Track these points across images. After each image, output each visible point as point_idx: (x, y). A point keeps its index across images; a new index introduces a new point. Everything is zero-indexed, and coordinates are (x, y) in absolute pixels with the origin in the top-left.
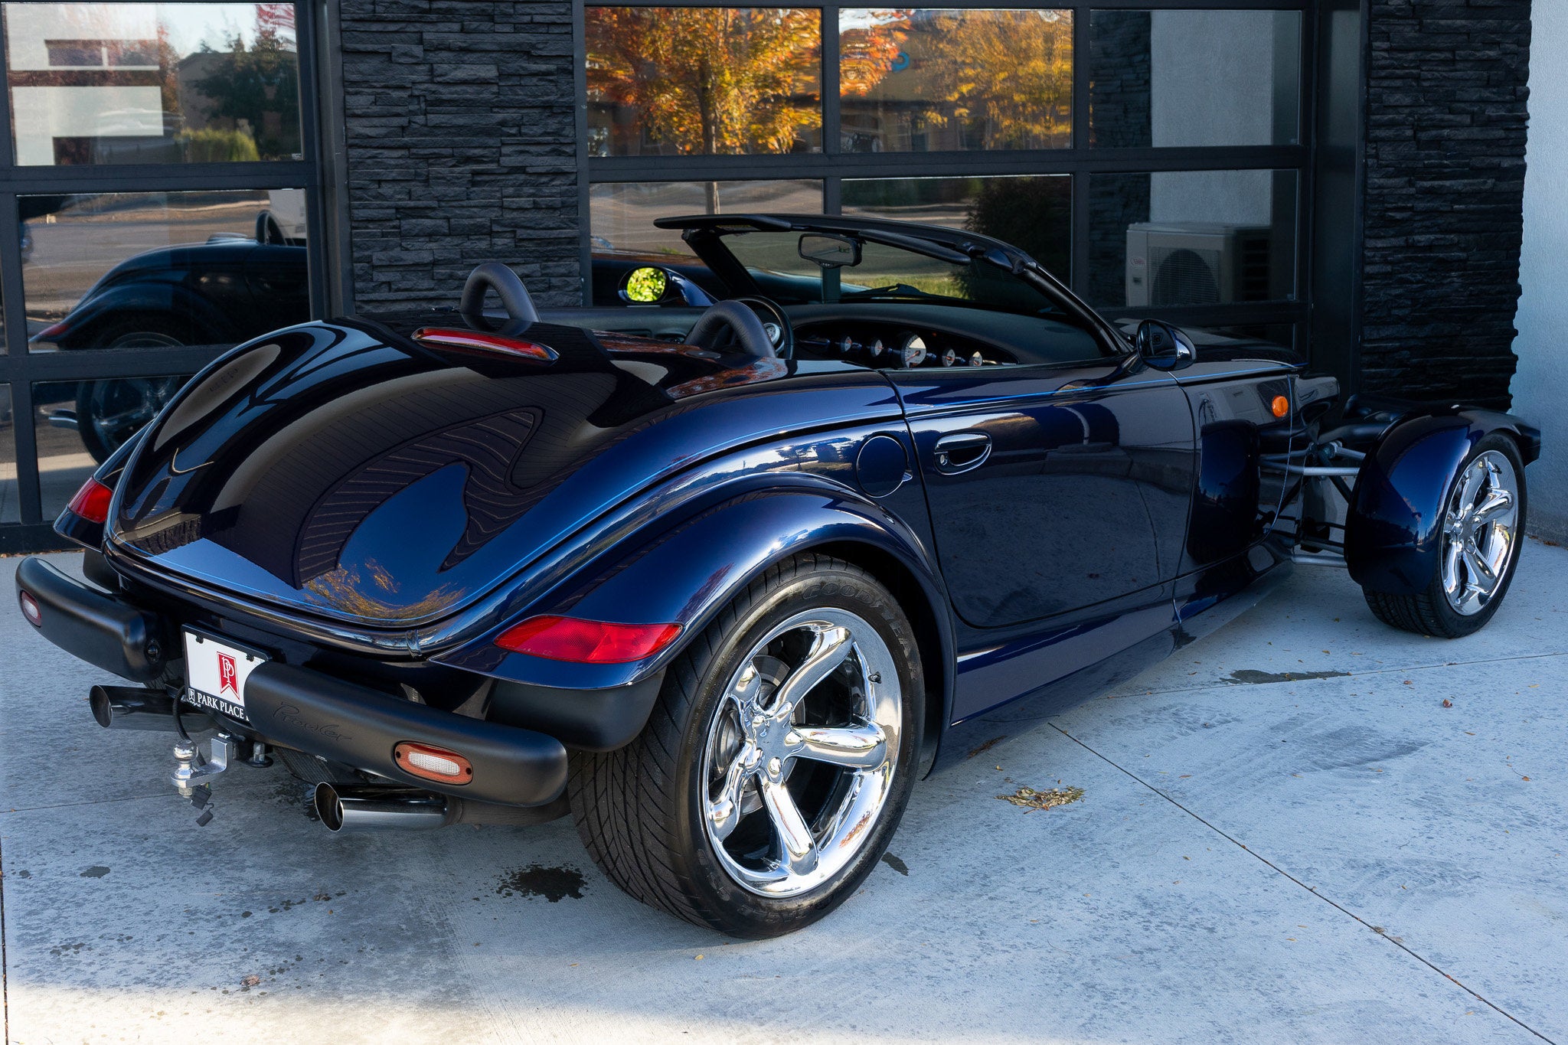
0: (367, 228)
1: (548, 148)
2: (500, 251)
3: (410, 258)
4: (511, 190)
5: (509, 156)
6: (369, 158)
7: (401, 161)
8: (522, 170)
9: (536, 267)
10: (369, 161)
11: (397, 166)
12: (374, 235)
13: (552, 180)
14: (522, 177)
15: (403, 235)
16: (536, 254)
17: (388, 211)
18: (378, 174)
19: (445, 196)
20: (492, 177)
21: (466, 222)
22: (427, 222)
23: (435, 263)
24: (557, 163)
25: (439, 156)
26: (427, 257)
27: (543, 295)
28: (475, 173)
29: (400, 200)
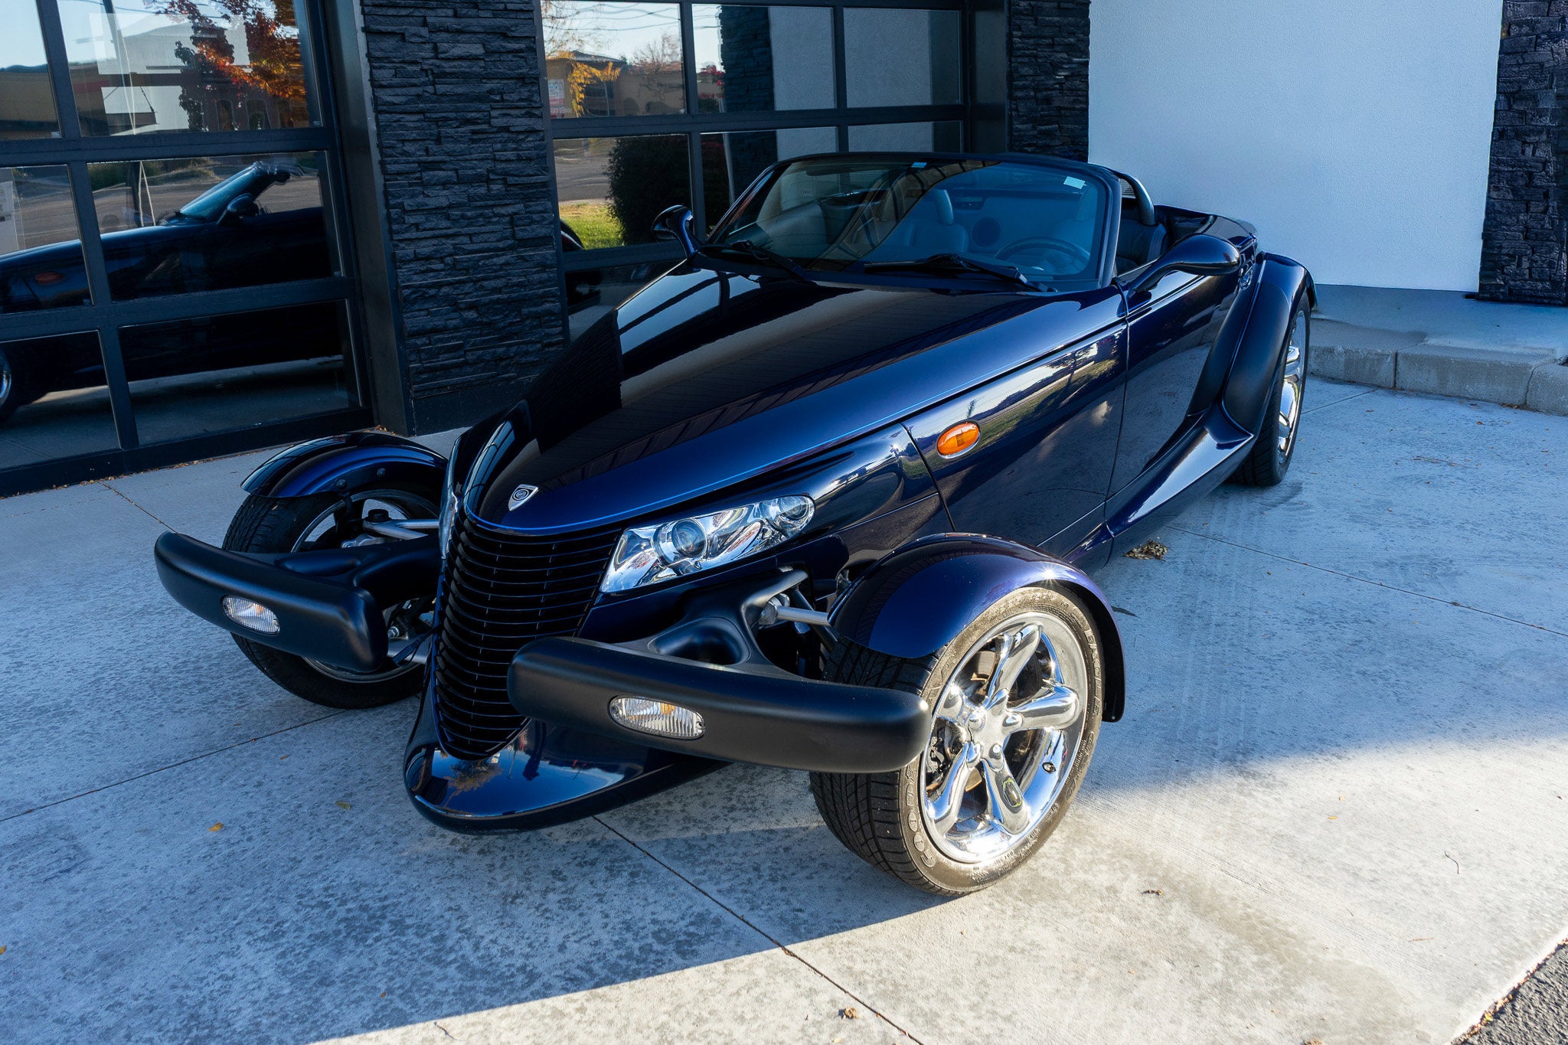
0: (397, 180)
1: (523, 111)
2: (495, 195)
3: (432, 203)
4: (499, 146)
5: (496, 118)
6: (395, 121)
7: (418, 124)
8: (506, 129)
9: (520, 206)
10: (394, 124)
11: (415, 128)
12: (402, 186)
13: (527, 137)
14: (506, 135)
15: (424, 184)
16: (522, 196)
17: (412, 165)
18: (403, 135)
19: (455, 151)
20: (484, 136)
21: (470, 172)
22: (441, 173)
23: (450, 206)
24: (531, 123)
25: (446, 119)
26: (444, 202)
27: (528, 228)
28: (474, 132)
29: (420, 156)
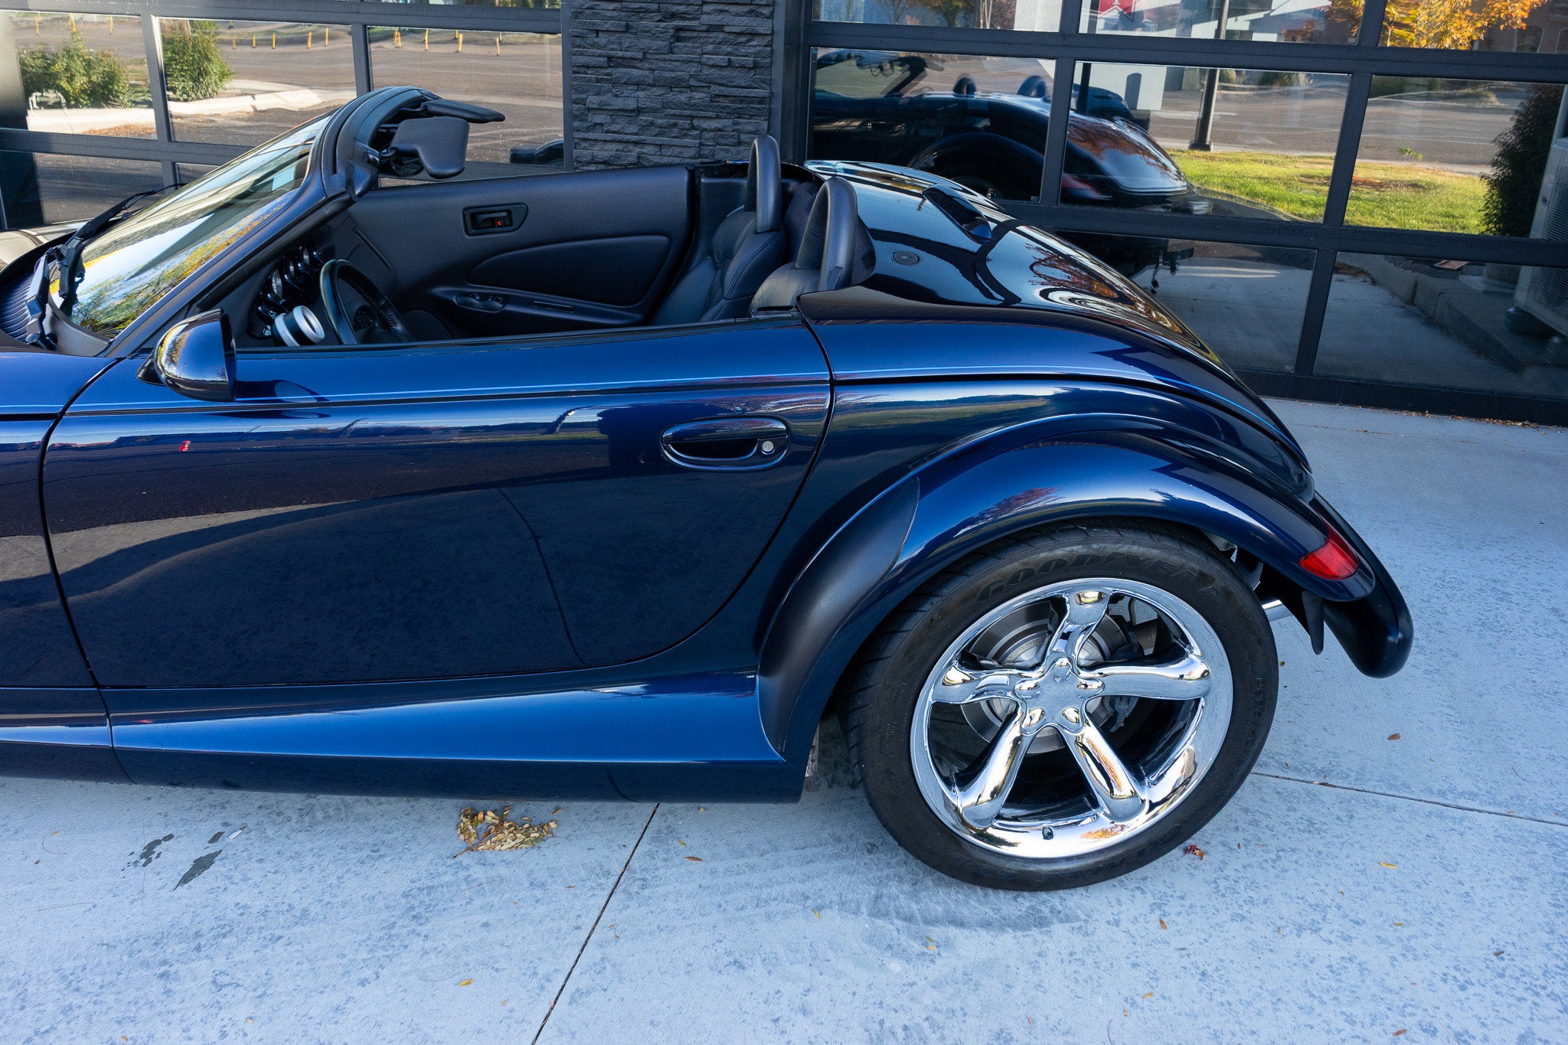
0: (586, 73)
1: (746, 9)
2: (695, 104)
3: (619, 103)
4: (710, 47)
5: (708, 14)
6: (587, 8)
7: (615, 14)
8: (719, 28)
9: (727, 122)
10: (588, 12)
11: (611, 18)
12: (589, 80)
13: (749, 41)
14: (721, 35)
15: (615, 83)
16: (729, 110)
17: (601, 59)
18: (594, 24)
19: (650, 49)
20: (695, 34)
21: (668, 74)
22: (635, 72)
23: (639, 111)
24: (754, 23)
25: (647, 11)
26: (632, 104)
27: (732, 149)
28: (678, 29)
29: (612, 49)
